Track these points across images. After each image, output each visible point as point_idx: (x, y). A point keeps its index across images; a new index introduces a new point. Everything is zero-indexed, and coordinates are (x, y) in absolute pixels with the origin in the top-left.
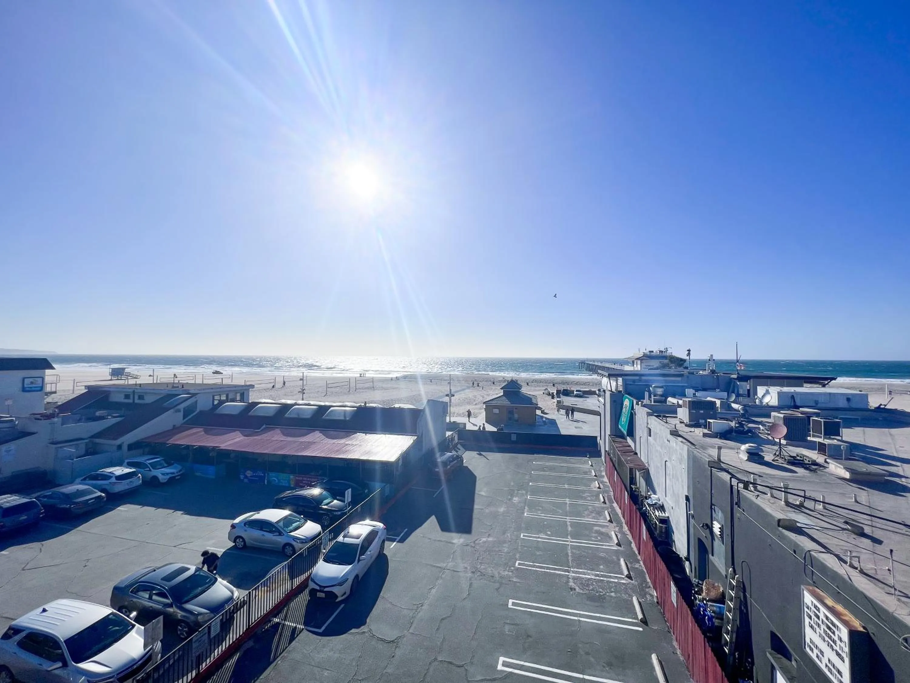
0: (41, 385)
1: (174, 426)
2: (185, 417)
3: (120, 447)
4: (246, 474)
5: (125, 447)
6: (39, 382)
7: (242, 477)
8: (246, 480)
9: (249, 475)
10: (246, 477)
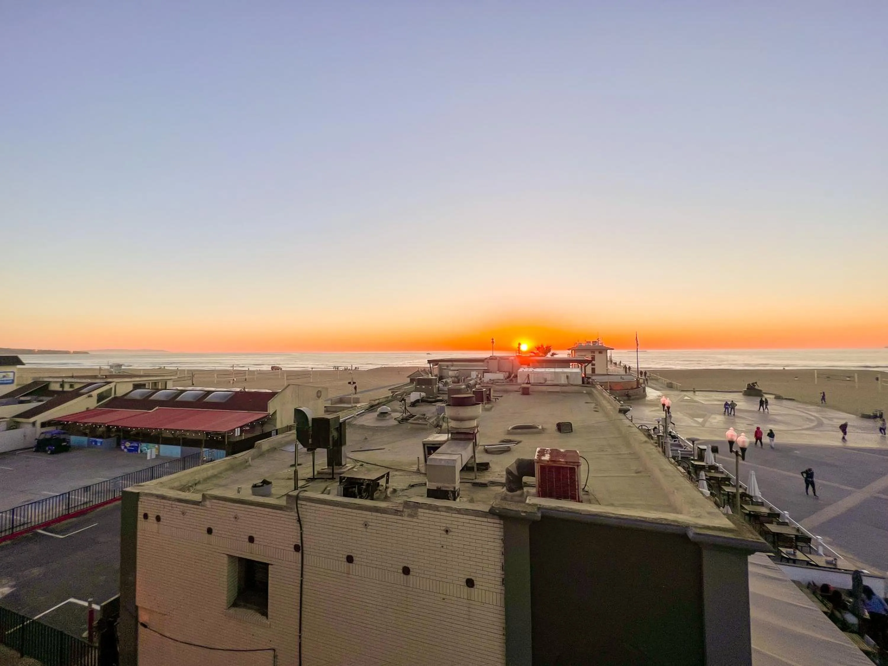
0: (12, 378)
1: (87, 408)
2: (99, 401)
3: (34, 424)
4: (126, 445)
5: (38, 424)
6: (10, 376)
7: (123, 447)
8: (126, 450)
9: (128, 446)
10: (125, 447)
